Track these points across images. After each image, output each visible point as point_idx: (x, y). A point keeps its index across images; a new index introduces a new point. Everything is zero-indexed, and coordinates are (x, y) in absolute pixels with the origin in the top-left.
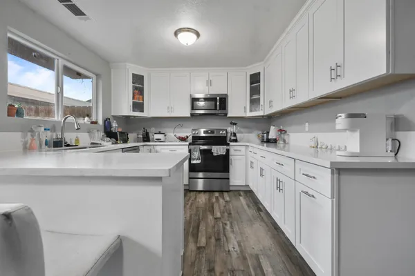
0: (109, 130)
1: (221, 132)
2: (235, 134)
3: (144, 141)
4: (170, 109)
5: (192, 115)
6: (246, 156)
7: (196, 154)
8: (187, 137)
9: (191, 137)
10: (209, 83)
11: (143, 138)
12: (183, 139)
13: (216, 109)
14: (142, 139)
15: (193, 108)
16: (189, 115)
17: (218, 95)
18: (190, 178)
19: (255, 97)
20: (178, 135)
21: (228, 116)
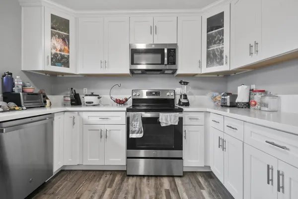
0: (9, 90)
1: (168, 94)
2: (185, 97)
3: (72, 105)
4: (104, 63)
5: (132, 71)
6: (205, 125)
7: (137, 125)
8: (127, 100)
9: (131, 99)
10: (154, 30)
11: (72, 100)
12: (121, 102)
13: (162, 63)
14: (69, 103)
15: (132, 63)
16: (128, 72)
17: (166, 45)
18: (128, 158)
19: (214, 47)
20: (116, 97)
21: (178, 72)
